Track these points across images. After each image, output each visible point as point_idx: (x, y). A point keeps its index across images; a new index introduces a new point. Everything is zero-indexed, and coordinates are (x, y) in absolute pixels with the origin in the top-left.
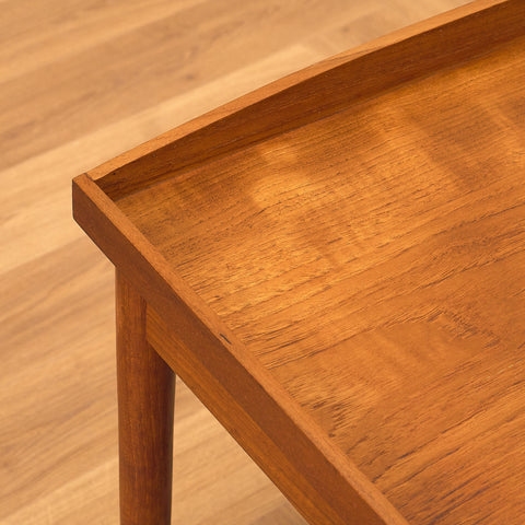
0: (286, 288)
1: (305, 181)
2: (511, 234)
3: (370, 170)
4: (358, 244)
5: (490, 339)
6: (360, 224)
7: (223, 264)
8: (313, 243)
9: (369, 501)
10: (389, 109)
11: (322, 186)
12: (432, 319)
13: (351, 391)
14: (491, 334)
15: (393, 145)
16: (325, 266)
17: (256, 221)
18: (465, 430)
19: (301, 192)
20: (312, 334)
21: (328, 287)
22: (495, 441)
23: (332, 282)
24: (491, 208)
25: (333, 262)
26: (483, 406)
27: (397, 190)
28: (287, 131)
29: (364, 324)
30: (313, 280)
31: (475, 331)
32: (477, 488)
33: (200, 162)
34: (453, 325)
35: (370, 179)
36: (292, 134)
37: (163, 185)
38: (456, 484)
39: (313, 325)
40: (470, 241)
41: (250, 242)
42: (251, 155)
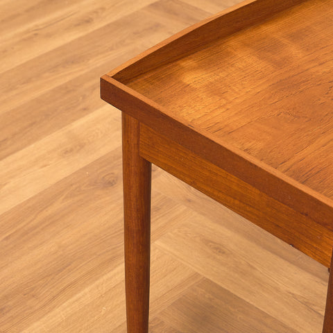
0: (209, 111)
1: (204, 72)
2: (304, 82)
3: (232, 66)
4: (236, 92)
5: (307, 119)
6: (234, 86)
7: (177, 106)
8: (215, 94)
9: (274, 174)
10: (233, 43)
11: (213, 74)
12: (278, 115)
13: (250, 144)
14: (306, 117)
15: (240, 56)
16: (224, 102)
17: (186, 89)
18: (305, 151)
19: (203, 76)
20: (226, 126)
21: (228, 109)
22: (320, 154)
23: (229, 107)
24: (292, 73)
25: (227, 100)
26: (310, 143)
27: (247, 72)
28: (189, 55)
29: (249, 120)
30: (220, 107)
31: (299, 117)
32: (317, 170)
33: (153, 69)
34: (288, 116)
35: (233, 69)
36: (191, 56)
37: (139, 80)
38: (307, 170)
39: (225, 123)
40: (286, 86)
41: (186, 97)
42: (176, 65)
